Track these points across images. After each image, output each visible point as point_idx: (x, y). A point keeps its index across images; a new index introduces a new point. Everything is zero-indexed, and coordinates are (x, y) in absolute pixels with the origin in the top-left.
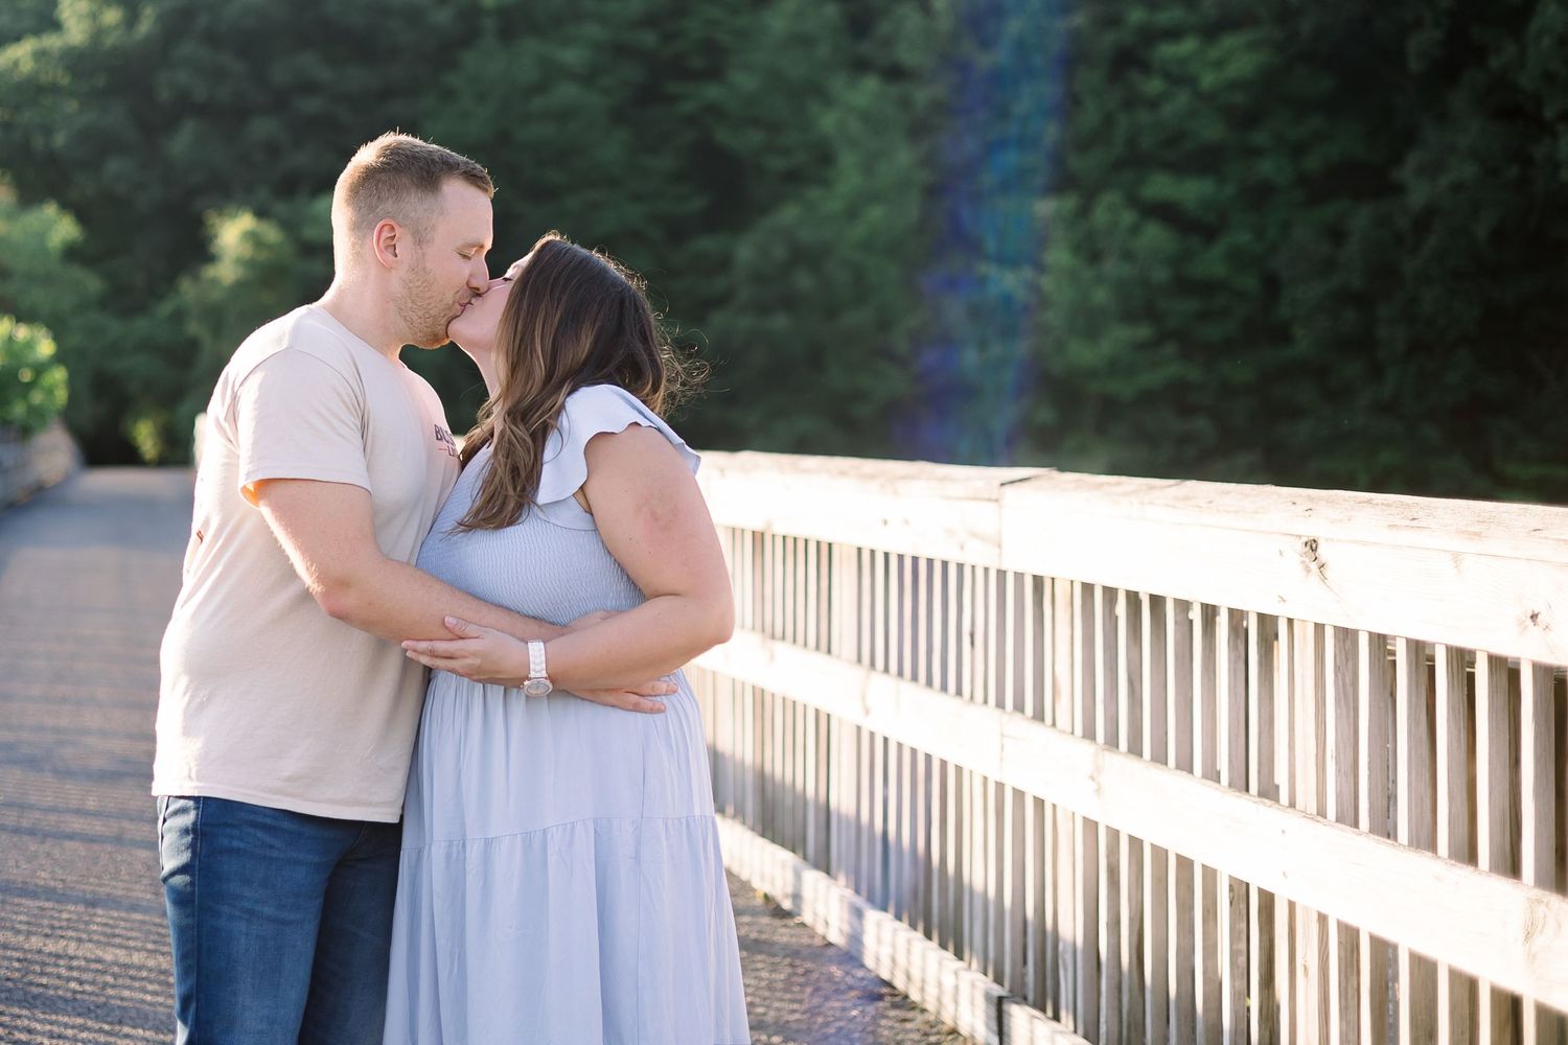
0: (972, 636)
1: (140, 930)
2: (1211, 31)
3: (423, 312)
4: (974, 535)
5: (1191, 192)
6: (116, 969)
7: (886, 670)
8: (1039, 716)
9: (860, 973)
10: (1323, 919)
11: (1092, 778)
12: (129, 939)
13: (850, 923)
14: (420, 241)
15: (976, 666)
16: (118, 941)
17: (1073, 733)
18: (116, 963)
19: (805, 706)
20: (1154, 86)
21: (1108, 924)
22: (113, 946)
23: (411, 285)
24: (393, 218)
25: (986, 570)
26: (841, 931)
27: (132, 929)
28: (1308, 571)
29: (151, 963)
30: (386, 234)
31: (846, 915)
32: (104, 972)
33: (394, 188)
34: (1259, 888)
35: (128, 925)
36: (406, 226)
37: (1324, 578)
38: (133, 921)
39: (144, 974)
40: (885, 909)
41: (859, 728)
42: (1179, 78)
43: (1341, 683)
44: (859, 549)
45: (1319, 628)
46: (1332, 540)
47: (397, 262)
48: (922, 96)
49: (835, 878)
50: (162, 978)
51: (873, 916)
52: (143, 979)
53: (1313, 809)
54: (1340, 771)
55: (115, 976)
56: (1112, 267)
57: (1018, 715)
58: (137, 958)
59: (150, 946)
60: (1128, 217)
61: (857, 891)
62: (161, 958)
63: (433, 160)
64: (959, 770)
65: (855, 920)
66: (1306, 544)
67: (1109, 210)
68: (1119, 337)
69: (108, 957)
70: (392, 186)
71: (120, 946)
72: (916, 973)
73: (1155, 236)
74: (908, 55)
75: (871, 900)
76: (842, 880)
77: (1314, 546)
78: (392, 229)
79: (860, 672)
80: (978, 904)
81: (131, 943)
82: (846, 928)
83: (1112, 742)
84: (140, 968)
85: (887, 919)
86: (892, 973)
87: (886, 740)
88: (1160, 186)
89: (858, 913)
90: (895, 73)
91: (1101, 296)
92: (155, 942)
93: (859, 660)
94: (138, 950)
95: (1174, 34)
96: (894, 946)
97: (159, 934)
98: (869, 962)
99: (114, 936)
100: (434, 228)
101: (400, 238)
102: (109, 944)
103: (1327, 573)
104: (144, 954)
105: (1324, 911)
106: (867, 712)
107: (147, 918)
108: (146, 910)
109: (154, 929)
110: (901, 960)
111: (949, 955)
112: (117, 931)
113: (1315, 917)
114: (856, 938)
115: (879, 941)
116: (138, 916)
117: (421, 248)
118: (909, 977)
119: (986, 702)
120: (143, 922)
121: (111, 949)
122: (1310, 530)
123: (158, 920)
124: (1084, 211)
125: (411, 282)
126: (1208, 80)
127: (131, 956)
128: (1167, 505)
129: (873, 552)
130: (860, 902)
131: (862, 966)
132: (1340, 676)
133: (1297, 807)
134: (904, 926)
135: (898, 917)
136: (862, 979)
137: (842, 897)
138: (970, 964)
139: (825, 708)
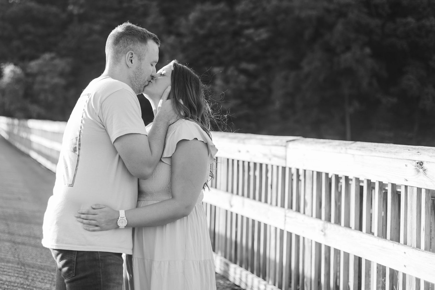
0: (271, 186)
1: (12, 269)
2: (258, 27)
3: (138, 83)
4: (275, 156)
5: (251, 67)
6: (7, 283)
7: (238, 194)
8: (298, 210)
9: (228, 282)
10: (418, 281)
11: (322, 231)
12: (9, 272)
13: (224, 267)
14: (140, 59)
15: (272, 194)
16: (5, 273)
17: (312, 216)
18: (6, 281)
19: (206, 203)
20: (243, 40)
21: (324, 275)
22: (5, 275)
23: (136, 73)
24: (132, 50)
25: (278, 167)
26: (221, 270)
27: (9, 269)
28: (418, 171)
29: (18, 281)
30: (130, 56)
31: (223, 265)
32: (4, 284)
33: (133, 41)
34: (390, 268)
35: (8, 268)
36: (136, 54)
37: (425, 174)
38: (9, 266)
39: (16, 285)
40: (235, 263)
41: (227, 211)
42: (249, 38)
43: (427, 207)
44: (228, 159)
45: (419, 190)
46: (429, 162)
47: (132, 65)
48: (186, 40)
49: (217, 253)
50: (22, 286)
51: (232, 266)
52: (16, 286)
53: (415, 245)
54: (426, 234)
55: (8, 286)
56: (232, 85)
57: (290, 210)
58: (13, 279)
59: (16, 275)
60: (236, 73)
61: (225, 257)
62: (20, 279)
63: (144, 32)
64: (265, 225)
65: (226, 267)
66: (418, 163)
67: (231, 71)
68: (233, 103)
69: (4, 279)
70: (132, 40)
71: (6, 275)
72: (249, 284)
73: (242, 78)
74: (183, 30)
75: (231, 260)
76: (220, 253)
77: (421, 164)
78: (132, 54)
79: (229, 195)
80: (272, 265)
81: (10, 274)
82: (223, 269)
83: (329, 220)
84: (15, 283)
85: (237, 266)
86: (240, 284)
87: (237, 215)
88: (244, 65)
89: (227, 265)
90: (179, 35)
91: (229, 92)
92: (17, 273)
93: (227, 191)
94: (13, 276)
95: (248, 27)
96: (241, 275)
97: (18, 271)
98: (231, 279)
99: (5, 271)
100: (145, 55)
101: (134, 58)
102: (3, 274)
103: (427, 172)
104: (15, 278)
105: (418, 277)
106: (231, 206)
107: (13, 265)
108: (12, 263)
109: (16, 269)
110: (244, 279)
111: (261, 279)
112: (5, 270)
113: (414, 280)
114: (226, 272)
115: (235, 273)
116: (10, 265)
117: (140, 61)
118: (246, 285)
119: (277, 205)
120: (12, 267)
121: (4, 276)
122: (419, 158)
123: (16, 266)
124: (225, 72)
125: (136, 72)
126: (257, 39)
127: (11, 278)
128: (357, 149)
129: (233, 160)
130: (227, 261)
131: (228, 280)
132: (427, 205)
133: (408, 244)
134: (243, 269)
135: (241, 266)
136: (229, 284)
137: (221, 260)
138: (268, 282)
139: (214, 204)
